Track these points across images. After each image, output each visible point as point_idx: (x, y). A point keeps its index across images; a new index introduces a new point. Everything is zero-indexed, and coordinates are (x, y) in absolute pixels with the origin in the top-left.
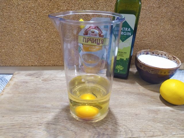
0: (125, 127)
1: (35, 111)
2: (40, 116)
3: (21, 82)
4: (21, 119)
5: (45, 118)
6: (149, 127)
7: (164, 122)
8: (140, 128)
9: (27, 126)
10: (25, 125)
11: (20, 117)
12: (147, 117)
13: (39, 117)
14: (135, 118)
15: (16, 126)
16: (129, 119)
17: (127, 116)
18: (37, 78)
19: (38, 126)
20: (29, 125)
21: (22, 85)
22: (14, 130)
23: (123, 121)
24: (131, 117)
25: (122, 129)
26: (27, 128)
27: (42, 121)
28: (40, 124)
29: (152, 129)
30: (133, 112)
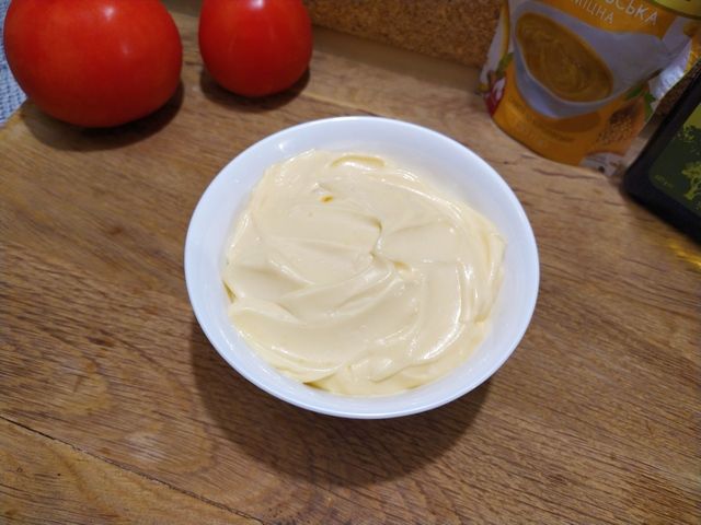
1: (110, 255)
2: (117, 293)
4: (41, 275)
5: (131, 312)
9: (50, 325)
10: (45, 311)
11: (45, 263)
13: (113, 295)
14: (538, 493)
17: (507, 466)
19: (86, 341)
20: (56, 322)
23: (466, 488)
24: (519, 480)
26: (46, 329)
27: (113, 319)
28: (99, 336)
30: (552, 453)
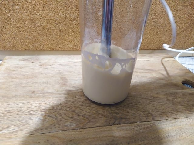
0: (144, 110)
2: (42, 102)
3: (14, 67)
6: (170, 109)
7: (185, 105)
8: (161, 111)
9: (27, 113)
10: (24, 111)
11: (17, 103)
12: (166, 100)
14: (152, 101)
15: (12, 113)
16: (147, 102)
17: (144, 99)
18: (33, 63)
20: (29, 112)
21: (15, 70)
22: (10, 118)
23: (141, 105)
24: (148, 100)
25: (141, 113)
29: (174, 111)
30: (150, 95)
